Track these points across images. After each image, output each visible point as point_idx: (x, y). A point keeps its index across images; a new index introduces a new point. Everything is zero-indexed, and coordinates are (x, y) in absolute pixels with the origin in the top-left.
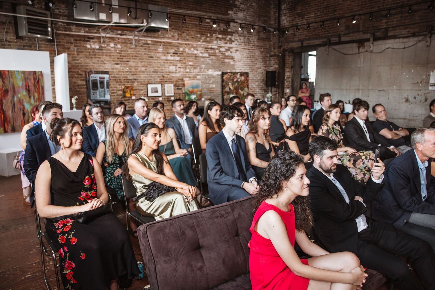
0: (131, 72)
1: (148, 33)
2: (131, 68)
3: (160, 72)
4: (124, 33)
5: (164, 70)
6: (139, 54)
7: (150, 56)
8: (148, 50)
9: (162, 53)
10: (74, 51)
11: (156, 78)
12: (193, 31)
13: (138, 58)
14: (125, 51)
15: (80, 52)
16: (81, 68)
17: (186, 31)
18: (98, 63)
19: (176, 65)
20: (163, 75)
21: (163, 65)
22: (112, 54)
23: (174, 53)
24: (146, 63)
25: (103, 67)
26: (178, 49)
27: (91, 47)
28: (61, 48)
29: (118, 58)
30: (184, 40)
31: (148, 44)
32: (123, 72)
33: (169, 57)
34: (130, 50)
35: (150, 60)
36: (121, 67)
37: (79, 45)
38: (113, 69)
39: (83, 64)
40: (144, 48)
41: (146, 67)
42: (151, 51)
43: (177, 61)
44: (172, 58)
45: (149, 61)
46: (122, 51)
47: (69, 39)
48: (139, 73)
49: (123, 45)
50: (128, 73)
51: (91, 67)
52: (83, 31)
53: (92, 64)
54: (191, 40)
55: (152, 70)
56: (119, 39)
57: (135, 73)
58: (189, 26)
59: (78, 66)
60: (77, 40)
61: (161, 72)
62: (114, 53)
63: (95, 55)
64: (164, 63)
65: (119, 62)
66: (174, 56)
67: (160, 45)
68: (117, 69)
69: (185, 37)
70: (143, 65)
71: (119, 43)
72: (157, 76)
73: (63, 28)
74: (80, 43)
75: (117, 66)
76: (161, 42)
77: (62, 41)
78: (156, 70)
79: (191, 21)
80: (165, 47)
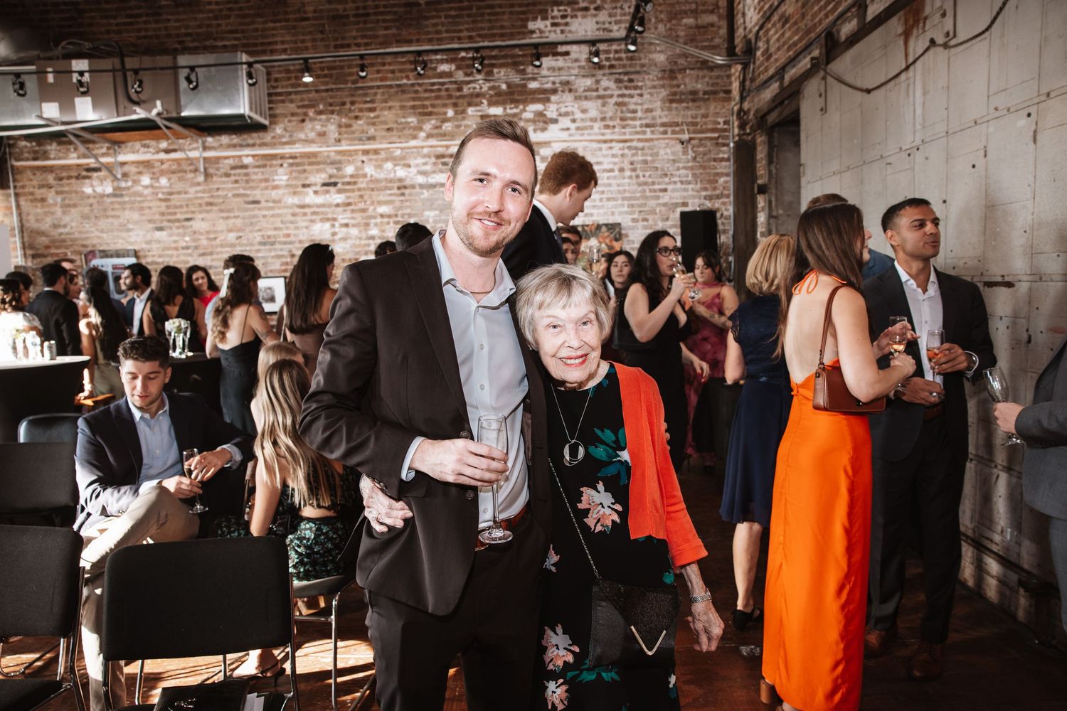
0: (196, 248)
1: (245, 136)
2: (196, 236)
3: (280, 243)
4: (176, 147)
5: (295, 235)
6: (218, 196)
7: (251, 199)
8: (244, 185)
9: (287, 186)
10: (55, 204)
11: (270, 260)
12: (390, 108)
13: (214, 208)
14: (179, 193)
15: (69, 206)
16: (72, 246)
17: (367, 114)
18: (112, 231)
19: (335, 219)
20: (290, 251)
21: (292, 223)
22: (145, 204)
23: (324, 185)
24: (239, 222)
25: (123, 239)
26: (339, 169)
27: (94, 191)
28: (26, 201)
29: (163, 214)
30: (360, 139)
31: (244, 167)
32: (176, 249)
33: (310, 198)
34: (192, 190)
35: (253, 209)
36: (171, 235)
37: (66, 189)
38: (149, 242)
39: (77, 235)
40: (233, 178)
41: (239, 230)
42: (253, 184)
43: (338, 205)
44: (319, 200)
45: (247, 214)
46: (171, 194)
47: (44, 176)
48: (219, 249)
49: (174, 177)
50: (189, 251)
51: (95, 241)
52: (75, 155)
53: (97, 233)
54: (384, 137)
55: (259, 239)
56: (162, 162)
57: (209, 251)
58: (375, 94)
59: (64, 241)
60: (61, 179)
61: (285, 243)
62: (151, 201)
63: (105, 210)
64: (294, 215)
65: (165, 224)
66: (327, 192)
67: (282, 165)
68: (159, 242)
69: (363, 132)
70: (231, 226)
71: (163, 173)
72: (273, 254)
73: (29, 152)
74: (68, 184)
75: (158, 234)
76: (283, 157)
77: (27, 183)
78: (269, 237)
79: (382, 79)
80: (295, 168)
